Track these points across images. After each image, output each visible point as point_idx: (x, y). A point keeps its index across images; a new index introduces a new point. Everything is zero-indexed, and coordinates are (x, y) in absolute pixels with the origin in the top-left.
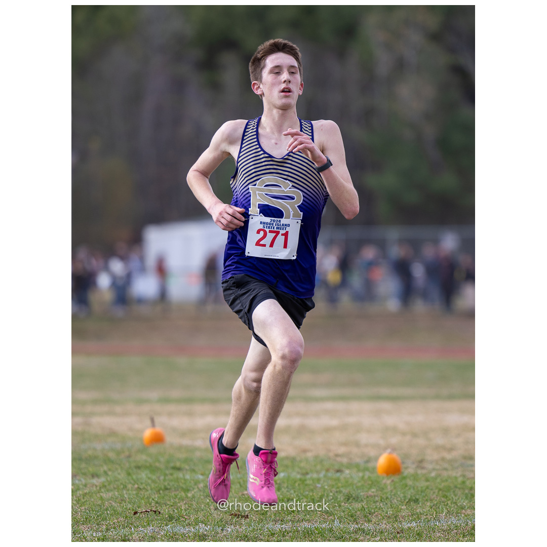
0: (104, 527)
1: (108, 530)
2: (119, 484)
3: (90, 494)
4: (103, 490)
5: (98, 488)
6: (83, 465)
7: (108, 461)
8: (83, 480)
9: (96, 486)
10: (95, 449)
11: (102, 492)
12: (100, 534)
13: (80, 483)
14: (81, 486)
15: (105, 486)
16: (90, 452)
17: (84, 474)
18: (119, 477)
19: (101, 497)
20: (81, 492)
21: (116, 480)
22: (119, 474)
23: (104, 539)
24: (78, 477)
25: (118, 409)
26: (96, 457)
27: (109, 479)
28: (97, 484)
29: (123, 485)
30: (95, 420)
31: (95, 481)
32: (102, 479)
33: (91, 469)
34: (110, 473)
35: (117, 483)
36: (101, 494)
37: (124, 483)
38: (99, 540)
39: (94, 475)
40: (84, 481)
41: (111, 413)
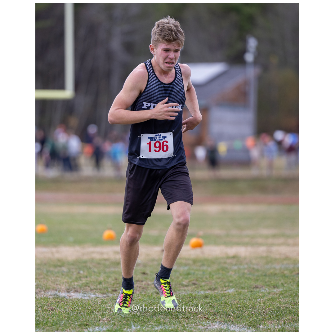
0: (283, 322)
1: (285, 324)
2: (292, 292)
3: (273, 299)
4: (281, 297)
5: (278, 295)
6: (267, 279)
7: (284, 276)
8: (267, 289)
9: (277, 294)
10: (274, 268)
11: (280, 298)
12: (280, 327)
13: (265, 291)
14: (266, 294)
15: (283, 294)
16: (272, 271)
17: (268, 285)
18: (292, 287)
19: (280, 301)
20: (266, 298)
21: (290, 290)
22: (292, 285)
23: (283, 330)
24: (264, 288)
25: (290, 241)
26: (275, 274)
27: (285, 289)
28: (277, 292)
29: (295, 293)
30: (274, 249)
31: (275, 290)
32: (281, 289)
33: (272, 282)
34: (285, 285)
35: (290, 292)
36: (280, 299)
37: (296, 292)
38: (279, 331)
39: (274, 287)
40: (268, 291)
41: (286, 244)
